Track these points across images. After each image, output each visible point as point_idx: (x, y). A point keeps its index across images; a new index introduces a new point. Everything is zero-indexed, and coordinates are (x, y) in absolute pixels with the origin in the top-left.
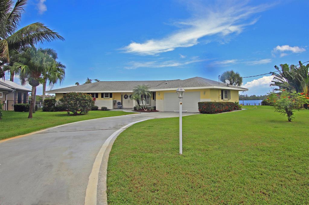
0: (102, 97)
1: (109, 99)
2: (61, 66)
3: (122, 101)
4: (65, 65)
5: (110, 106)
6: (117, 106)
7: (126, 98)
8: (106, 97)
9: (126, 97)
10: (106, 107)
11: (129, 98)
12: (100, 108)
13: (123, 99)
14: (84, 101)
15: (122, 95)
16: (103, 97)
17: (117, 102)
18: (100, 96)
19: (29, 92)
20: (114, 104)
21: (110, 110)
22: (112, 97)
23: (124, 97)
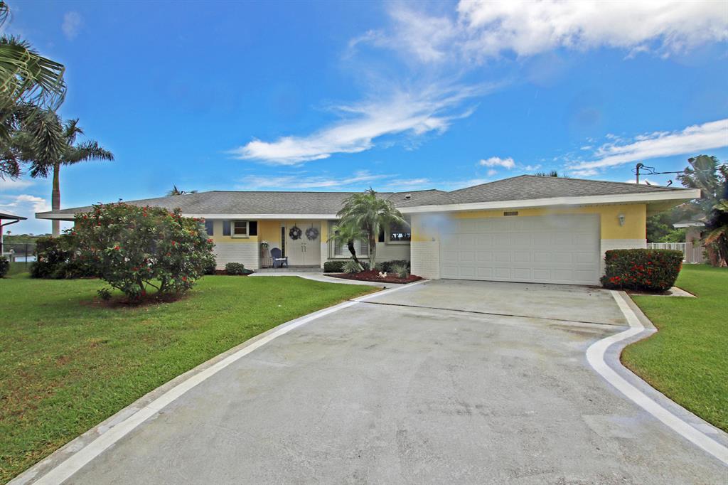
0: (227, 233)
1: (247, 238)
2: (100, 154)
3: (283, 246)
4: (112, 152)
5: (251, 262)
6: (269, 260)
7: (295, 238)
8: (237, 232)
9: (295, 233)
10: (240, 262)
11: (304, 236)
12: (221, 266)
13: (288, 238)
14: (176, 245)
15: (283, 229)
16: (229, 234)
17: (270, 248)
18: (218, 230)
19: (2, 220)
20: (262, 254)
21: (251, 272)
22: (256, 235)
23: (291, 234)
